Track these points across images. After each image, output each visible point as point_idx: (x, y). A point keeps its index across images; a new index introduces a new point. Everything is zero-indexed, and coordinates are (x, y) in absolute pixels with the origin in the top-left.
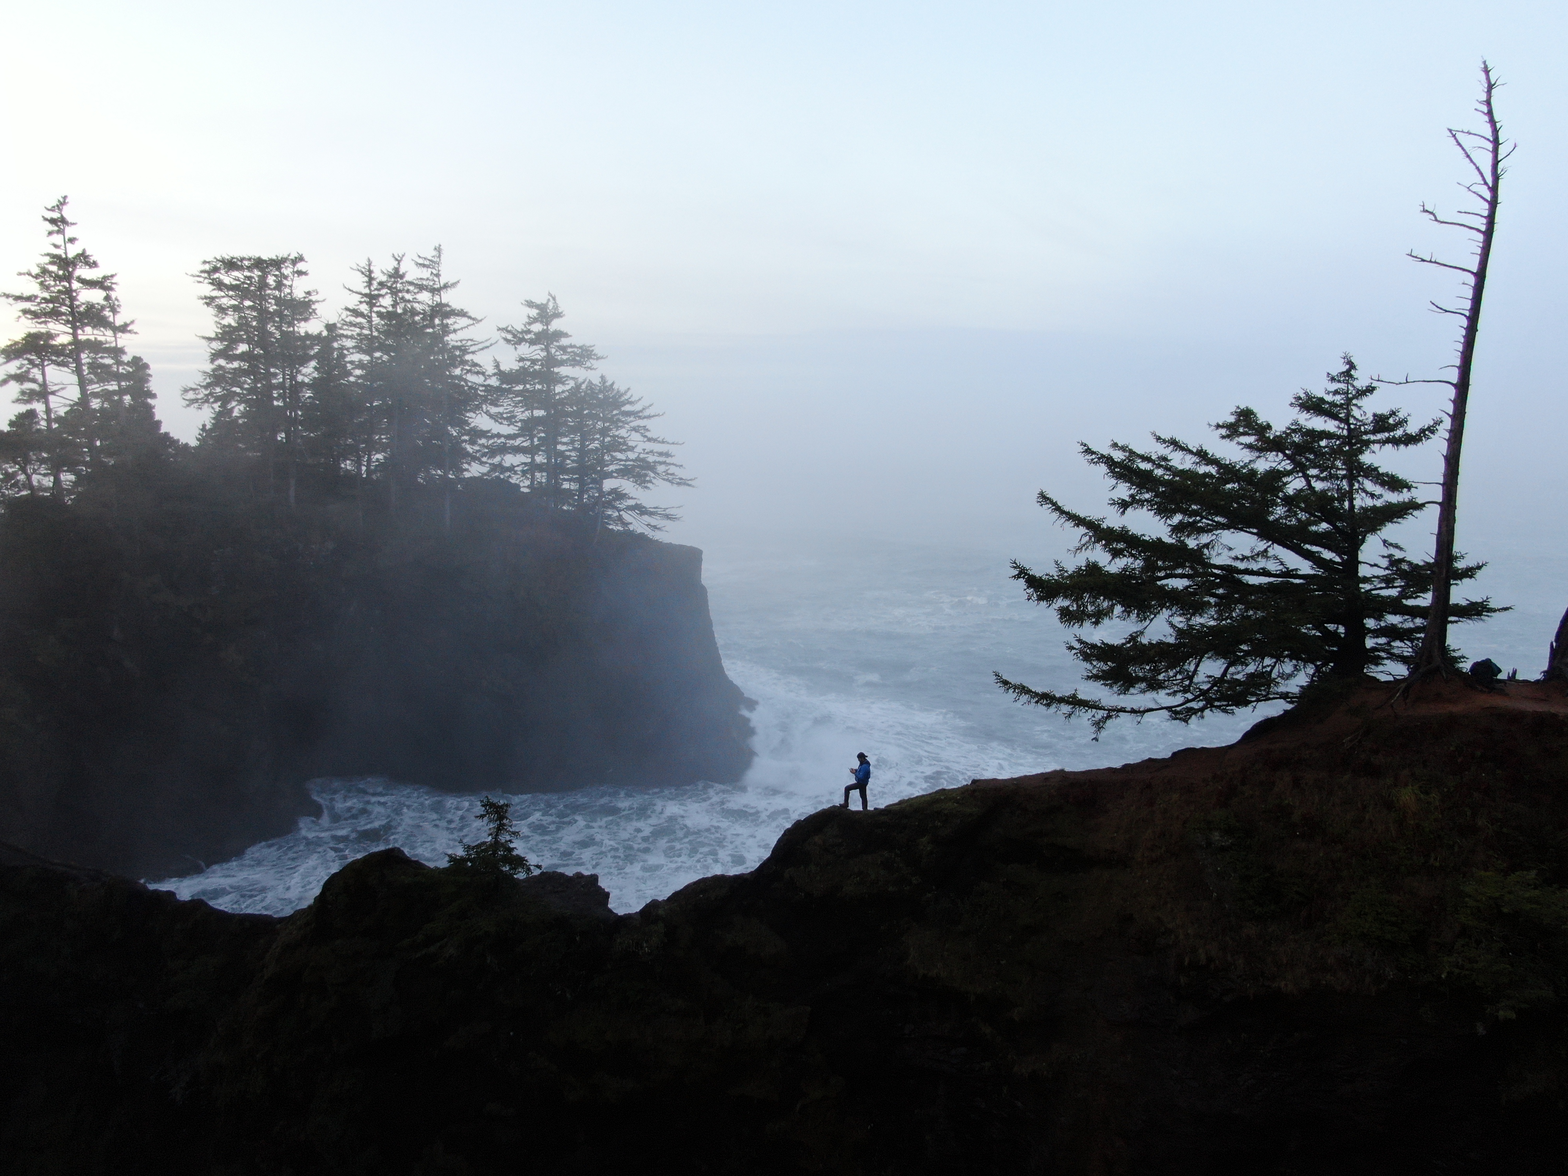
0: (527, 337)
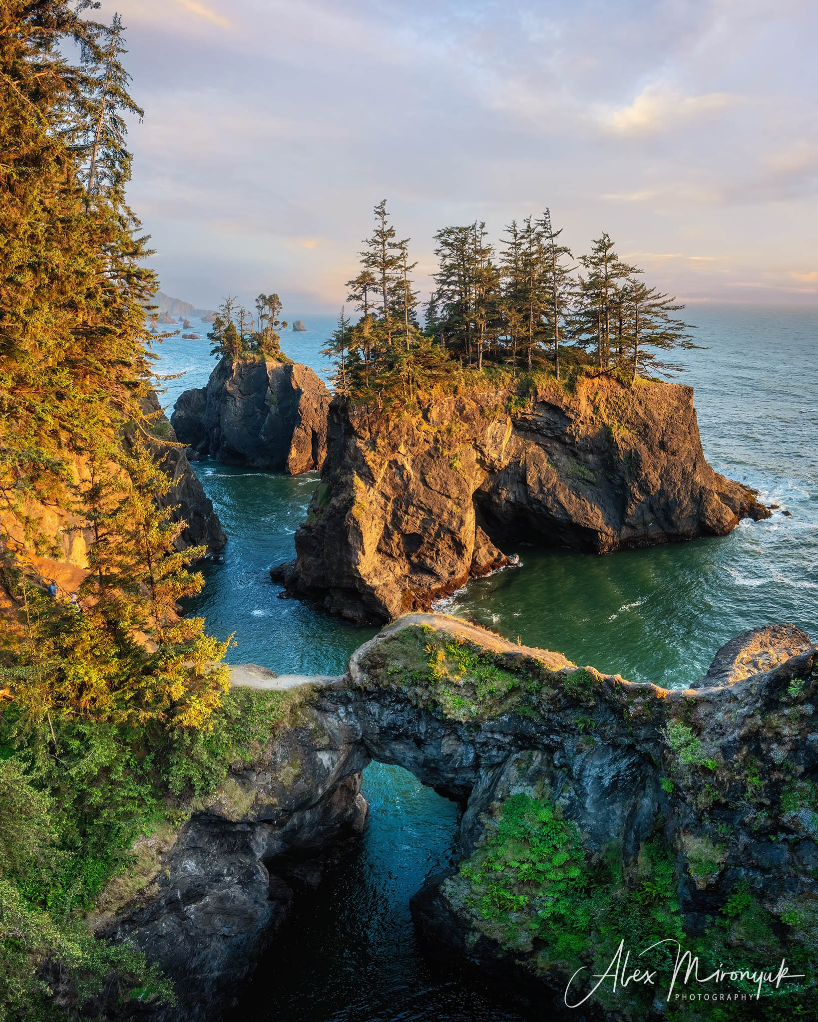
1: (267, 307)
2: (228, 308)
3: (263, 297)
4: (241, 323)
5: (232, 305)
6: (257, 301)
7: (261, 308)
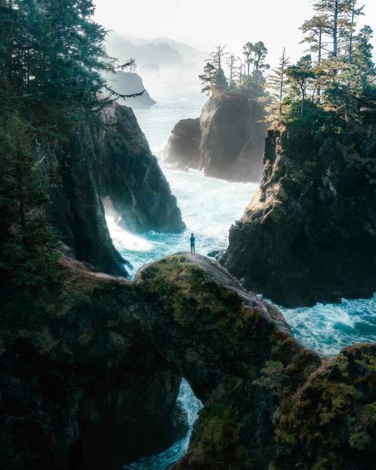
1: (253, 53)
2: (219, 54)
3: (250, 45)
4: (232, 67)
5: (223, 52)
6: (244, 48)
7: (248, 54)
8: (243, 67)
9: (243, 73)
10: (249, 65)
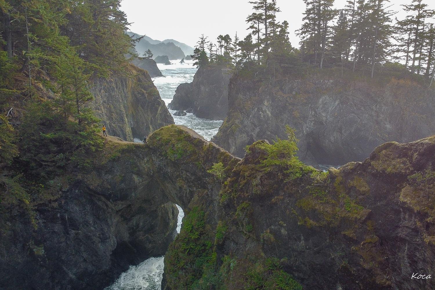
0: (412, 7)
1: (223, 42)
2: (203, 43)
3: (221, 37)
4: (211, 50)
5: (205, 41)
6: (218, 38)
7: (220, 42)
8: (218, 50)
9: (218, 54)
10: (221, 49)
